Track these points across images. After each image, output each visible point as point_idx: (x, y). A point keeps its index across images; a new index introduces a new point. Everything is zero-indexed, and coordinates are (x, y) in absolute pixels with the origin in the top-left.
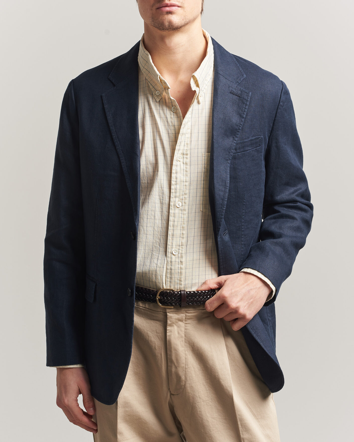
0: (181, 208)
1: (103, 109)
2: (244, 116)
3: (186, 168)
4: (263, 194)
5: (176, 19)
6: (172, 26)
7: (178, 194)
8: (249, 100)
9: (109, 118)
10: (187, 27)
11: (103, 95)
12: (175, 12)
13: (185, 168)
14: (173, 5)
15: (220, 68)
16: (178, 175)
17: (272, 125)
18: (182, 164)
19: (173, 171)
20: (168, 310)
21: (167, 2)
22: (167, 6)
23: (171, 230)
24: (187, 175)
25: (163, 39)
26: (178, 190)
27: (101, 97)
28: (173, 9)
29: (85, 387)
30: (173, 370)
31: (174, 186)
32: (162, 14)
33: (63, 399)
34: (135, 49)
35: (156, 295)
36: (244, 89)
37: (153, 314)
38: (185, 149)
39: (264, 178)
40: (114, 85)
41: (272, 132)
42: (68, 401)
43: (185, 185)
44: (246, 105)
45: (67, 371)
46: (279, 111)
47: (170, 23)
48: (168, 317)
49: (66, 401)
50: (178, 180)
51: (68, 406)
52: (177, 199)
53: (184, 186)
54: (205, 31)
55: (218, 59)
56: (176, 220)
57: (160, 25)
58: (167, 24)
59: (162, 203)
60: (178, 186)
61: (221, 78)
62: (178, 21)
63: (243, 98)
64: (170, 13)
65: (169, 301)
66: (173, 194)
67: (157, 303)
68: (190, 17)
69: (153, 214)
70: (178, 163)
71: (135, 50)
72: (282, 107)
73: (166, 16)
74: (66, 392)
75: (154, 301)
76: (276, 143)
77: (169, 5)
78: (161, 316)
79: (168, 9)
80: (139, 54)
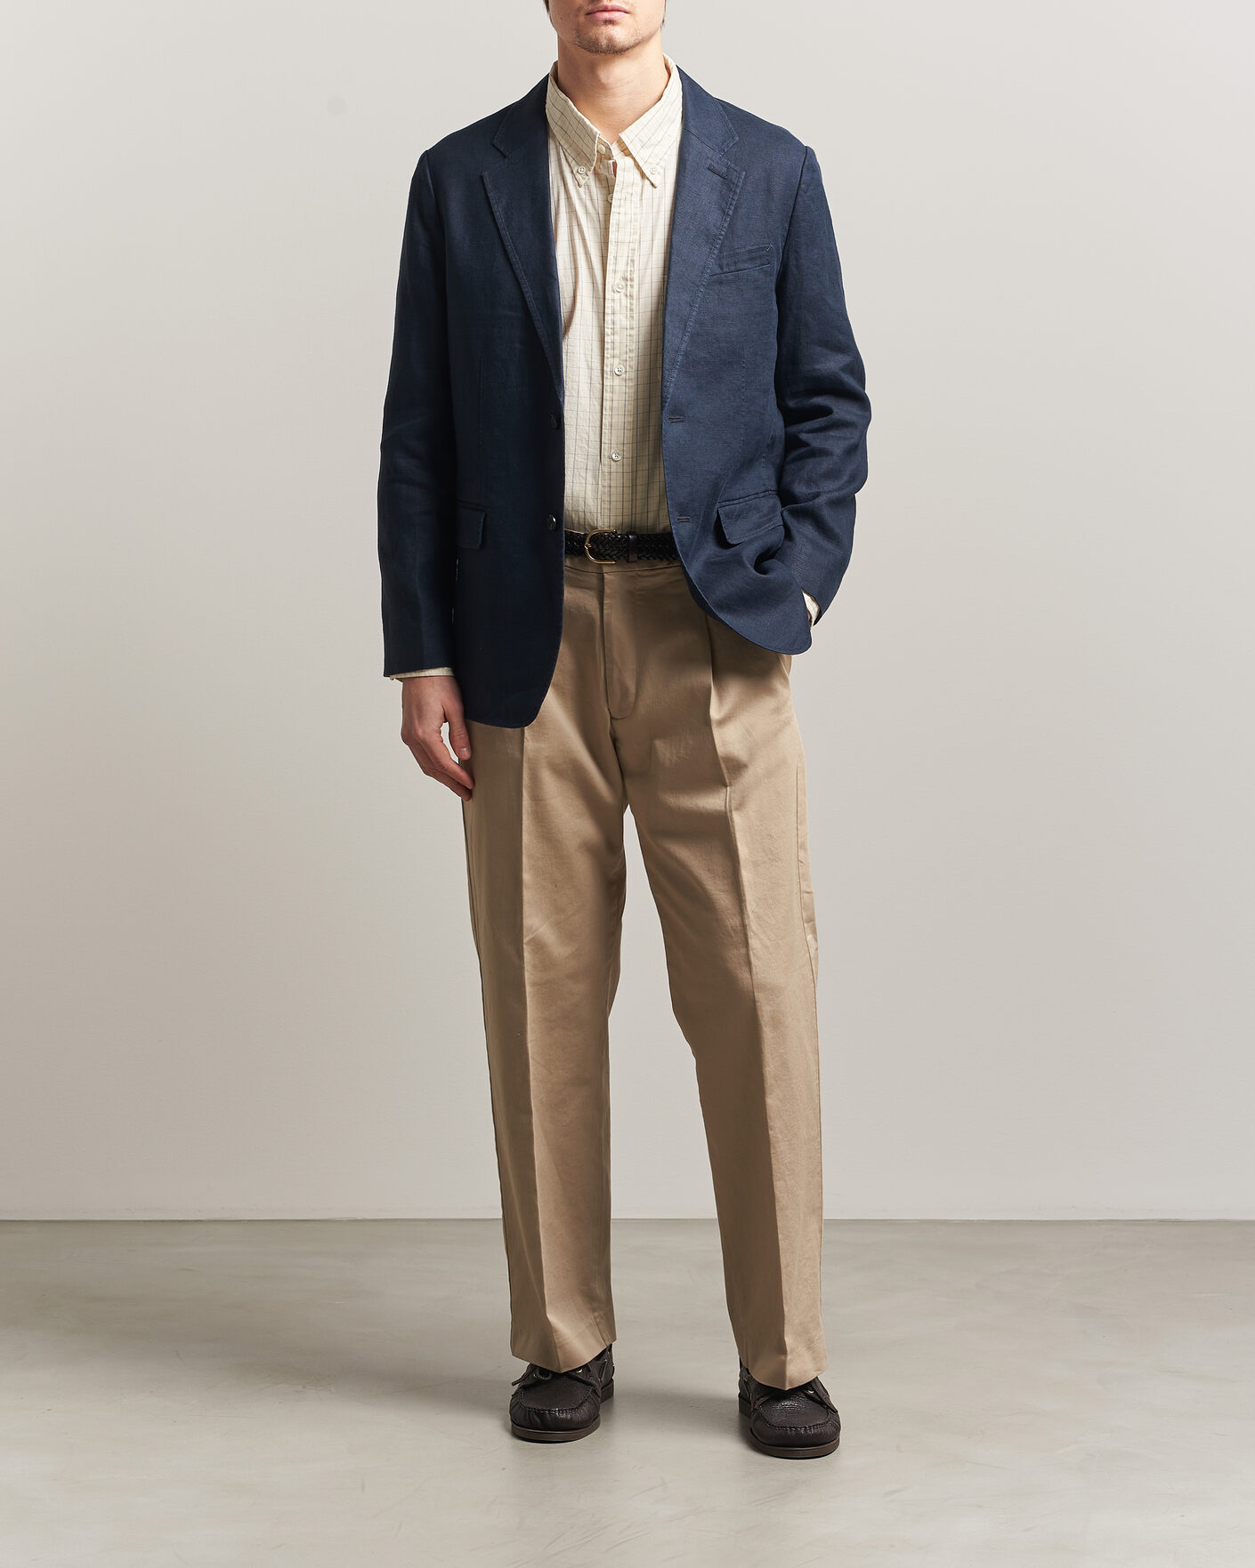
0: (624, 375)
1: (487, 198)
2: (731, 212)
3: (631, 304)
4: (774, 354)
5: (620, 34)
6: (613, 46)
7: (617, 352)
8: (740, 184)
9: (497, 214)
10: (637, 49)
11: (486, 174)
12: (620, 21)
13: (629, 305)
14: (616, 8)
15: (692, 123)
16: (617, 318)
17: (787, 225)
18: (623, 298)
19: (608, 310)
20: (605, 569)
21: (606, 2)
22: (606, 10)
23: (608, 417)
24: (632, 317)
25: (593, 69)
26: (617, 345)
27: (482, 177)
28: (615, 15)
29: (454, 708)
30: (616, 675)
31: (609, 338)
32: (595, 23)
33: (415, 730)
34: (541, 90)
35: (584, 543)
36: (733, 166)
37: (579, 577)
38: (629, 270)
39: (775, 322)
40: (505, 157)
41: (788, 238)
42: (424, 732)
43: (630, 336)
44: (735, 193)
45: (423, 680)
46: (800, 199)
47: (610, 40)
48: (605, 581)
49: (420, 732)
50: (617, 327)
51: (424, 742)
52: (616, 361)
53: (628, 338)
54: (667, 57)
55: (689, 105)
56: (615, 397)
57: (591, 44)
58: (604, 42)
59: (591, 369)
60: (617, 338)
61: (694, 140)
62: (623, 37)
63: (731, 181)
64: (611, 22)
65: (608, 552)
66: (609, 351)
67: (586, 556)
68: (645, 32)
69: (576, 387)
70: (617, 296)
71: (539, 92)
72: (805, 192)
73: (603, 28)
74: (421, 716)
75: (582, 553)
76: (797, 260)
77: (609, 8)
78: (593, 580)
79: (606, 15)
80: (548, 101)
